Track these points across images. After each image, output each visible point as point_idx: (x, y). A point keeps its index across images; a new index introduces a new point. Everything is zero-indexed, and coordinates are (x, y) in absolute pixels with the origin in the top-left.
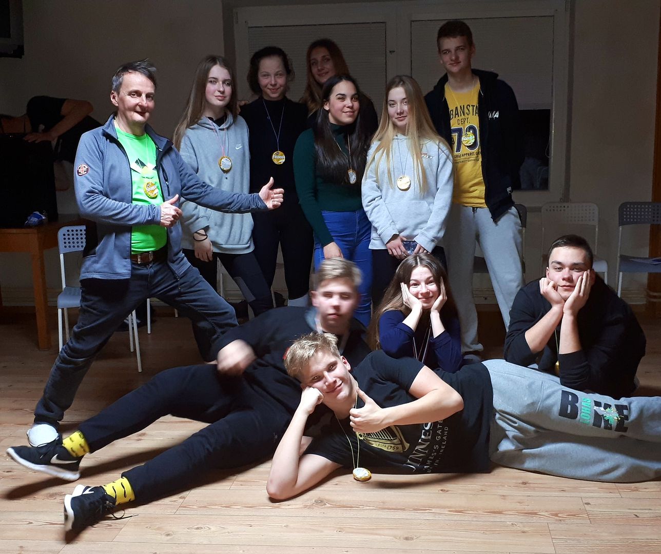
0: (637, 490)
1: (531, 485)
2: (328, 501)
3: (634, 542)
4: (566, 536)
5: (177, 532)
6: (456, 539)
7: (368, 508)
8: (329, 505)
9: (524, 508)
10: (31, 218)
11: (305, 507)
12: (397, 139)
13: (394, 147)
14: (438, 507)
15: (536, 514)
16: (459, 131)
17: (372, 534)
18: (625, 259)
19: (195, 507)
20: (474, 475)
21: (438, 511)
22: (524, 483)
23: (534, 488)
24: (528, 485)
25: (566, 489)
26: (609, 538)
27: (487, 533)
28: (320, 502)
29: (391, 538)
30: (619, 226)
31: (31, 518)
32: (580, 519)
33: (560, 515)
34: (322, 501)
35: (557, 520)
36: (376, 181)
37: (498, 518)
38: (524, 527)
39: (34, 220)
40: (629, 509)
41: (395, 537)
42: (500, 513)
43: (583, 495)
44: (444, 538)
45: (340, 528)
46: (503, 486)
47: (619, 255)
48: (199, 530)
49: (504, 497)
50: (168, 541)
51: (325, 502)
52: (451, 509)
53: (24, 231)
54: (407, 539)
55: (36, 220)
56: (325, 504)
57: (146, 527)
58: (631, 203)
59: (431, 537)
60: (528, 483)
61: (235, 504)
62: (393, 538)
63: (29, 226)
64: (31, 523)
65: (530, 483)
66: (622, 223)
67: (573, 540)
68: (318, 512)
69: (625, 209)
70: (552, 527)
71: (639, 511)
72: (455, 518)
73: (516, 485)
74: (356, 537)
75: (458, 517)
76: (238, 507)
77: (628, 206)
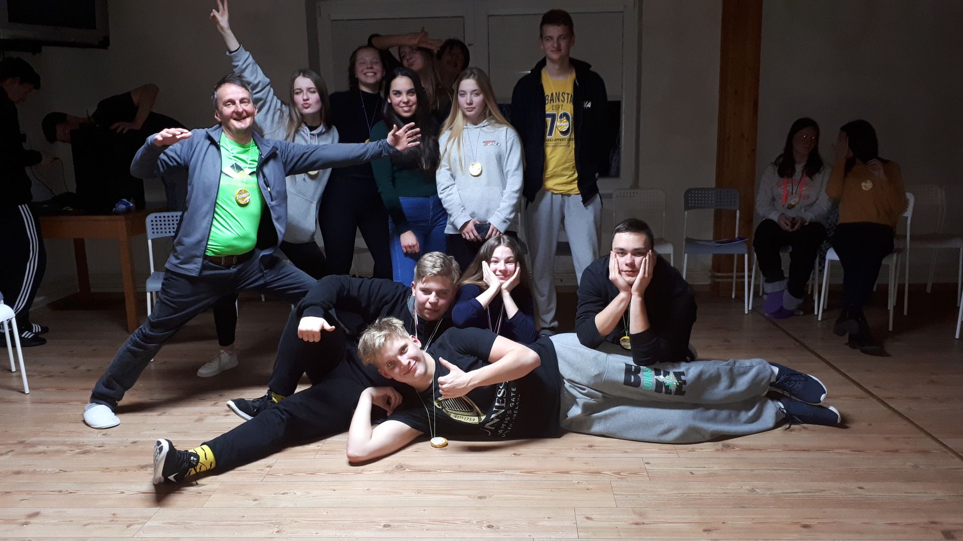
0: (693, 450)
1: (596, 448)
2: (408, 466)
3: (688, 496)
4: (626, 492)
5: (264, 497)
6: (526, 496)
7: (445, 471)
8: (409, 470)
9: (590, 468)
10: (118, 206)
11: (386, 472)
12: (467, 128)
13: (464, 136)
14: (512, 469)
15: (600, 473)
16: (553, 117)
17: (447, 494)
18: (689, 241)
19: (281, 475)
20: (544, 440)
21: (510, 472)
22: (591, 446)
23: (600, 450)
24: (593, 448)
25: (628, 450)
26: (666, 493)
27: (555, 490)
28: (400, 467)
29: (465, 497)
30: (685, 210)
31: (122, 488)
32: (640, 477)
33: (621, 474)
34: (402, 467)
35: (619, 478)
36: (450, 170)
37: (565, 477)
38: (589, 484)
39: (122, 207)
40: (686, 467)
41: (470, 496)
42: (567, 472)
43: (643, 455)
44: (515, 496)
45: (419, 490)
46: (572, 449)
47: (685, 237)
48: (285, 495)
49: (571, 459)
50: (255, 505)
51: (405, 467)
52: (522, 471)
53: (113, 217)
54: (480, 498)
55: (123, 207)
56: (405, 469)
57: (235, 494)
58: (695, 189)
59: (503, 496)
60: (594, 446)
61: (320, 471)
62: (467, 497)
63: (117, 213)
64: (122, 493)
65: (596, 446)
66: (687, 208)
67: (633, 495)
68: (398, 476)
69: (690, 195)
70: (614, 484)
71: (694, 469)
72: (526, 478)
73: (583, 448)
74: (433, 497)
75: (528, 477)
76: (323, 474)
77: (693, 192)
